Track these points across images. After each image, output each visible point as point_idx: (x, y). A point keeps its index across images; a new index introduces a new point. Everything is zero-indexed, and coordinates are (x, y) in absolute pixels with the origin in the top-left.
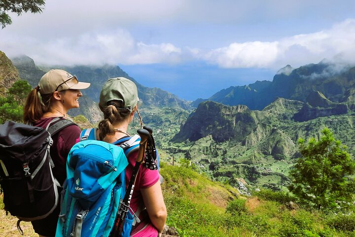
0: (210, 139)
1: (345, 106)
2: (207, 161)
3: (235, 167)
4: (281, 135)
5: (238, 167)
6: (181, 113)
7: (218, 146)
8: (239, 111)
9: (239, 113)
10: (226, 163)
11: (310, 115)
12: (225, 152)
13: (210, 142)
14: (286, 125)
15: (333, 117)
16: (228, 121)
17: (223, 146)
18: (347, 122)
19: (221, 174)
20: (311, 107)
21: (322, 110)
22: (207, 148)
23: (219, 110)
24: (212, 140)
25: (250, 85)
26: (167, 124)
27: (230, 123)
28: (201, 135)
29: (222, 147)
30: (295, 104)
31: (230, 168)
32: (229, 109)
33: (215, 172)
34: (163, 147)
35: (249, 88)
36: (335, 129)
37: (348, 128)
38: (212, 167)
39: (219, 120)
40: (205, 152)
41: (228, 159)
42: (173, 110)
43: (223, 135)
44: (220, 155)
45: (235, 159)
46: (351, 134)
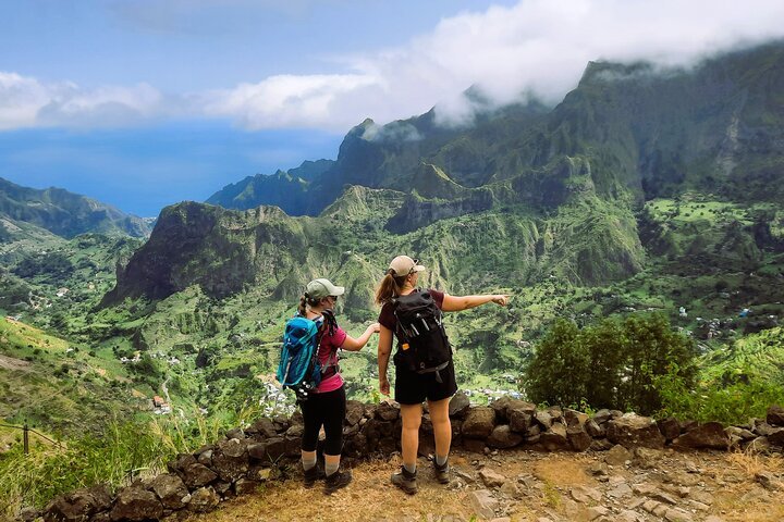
0: (196, 295)
1: (488, 194)
2: (189, 349)
3: (259, 351)
4: (362, 267)
5: (266, 351)
6: (122, 243)
7: (215, 309)
8: (261, 221)
9: (263, 226)
10: (238, 346)
11: (419, 219)
12: (235, 321)
13: (196, 300)
14: (373, 245)
15: (465, 218)
16: (238, 247)
17: (230, 308)
18: (495, 227)
19: (225, 374)
20: (420, 199)
21: (444, 206)
22: (188, 316)
23: (213, 221)
24: (200, 295)
25: (290, 172)
26: (86, 272)
27: (242, 251)
28: (172, 286)
29: (227, 310)
30: (388, 196)
31: (247, 356)
32: (238, 218)
33: (210, 370)
34: (72, 330)
35: (287, 176)
36: (473, 242)
37: (497, 238)
38: (203, 361)
39: (215, 246)
40: (184, 328)
41: (243, 337)
42: (101, 237)
43: (228, 280)
44: (222, 331)
45: (258, 335)
46: (504, 250)
